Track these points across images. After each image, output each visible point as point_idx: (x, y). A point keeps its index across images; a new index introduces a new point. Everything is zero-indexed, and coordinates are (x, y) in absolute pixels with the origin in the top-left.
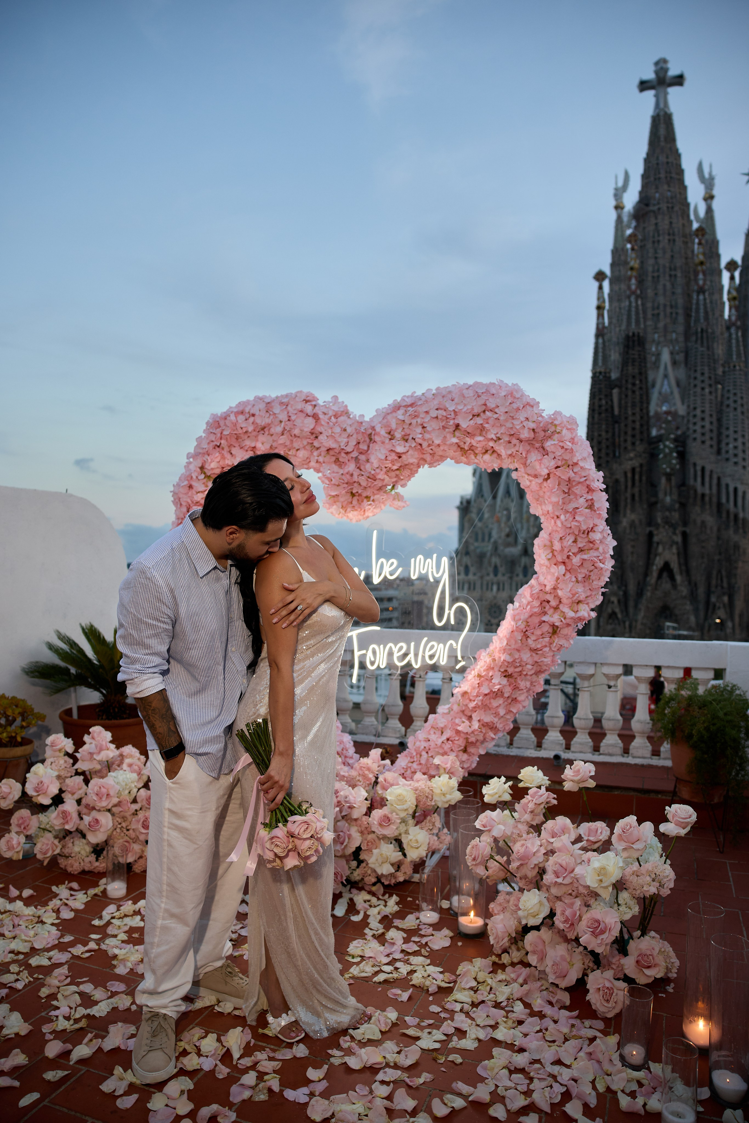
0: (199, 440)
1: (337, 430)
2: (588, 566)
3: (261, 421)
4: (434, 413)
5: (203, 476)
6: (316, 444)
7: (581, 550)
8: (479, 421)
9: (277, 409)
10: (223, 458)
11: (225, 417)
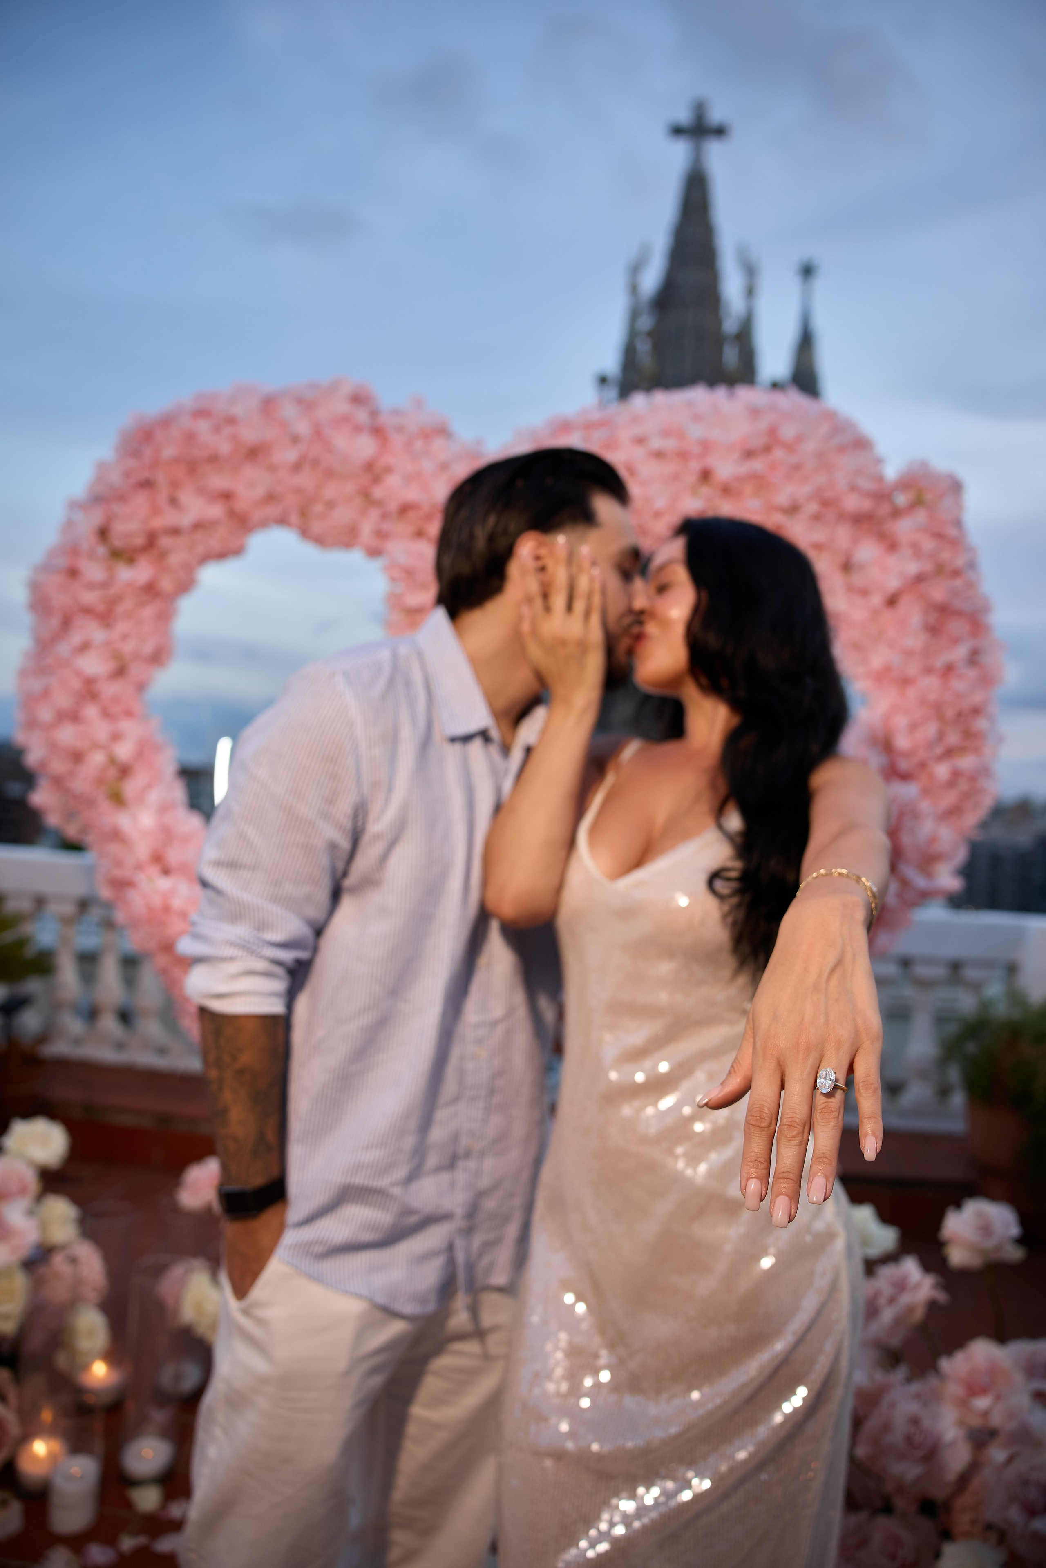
0: (102, 467)
1: (427, 466)
2: (963, 785)
3: (250, 435)
4: (657, 443)
5: (101, 550)
6: (378, 492)
7: (949, 753)
8: (757, 465)
9: (288, 411)
10: (156, 511)
11: (166, 421)
